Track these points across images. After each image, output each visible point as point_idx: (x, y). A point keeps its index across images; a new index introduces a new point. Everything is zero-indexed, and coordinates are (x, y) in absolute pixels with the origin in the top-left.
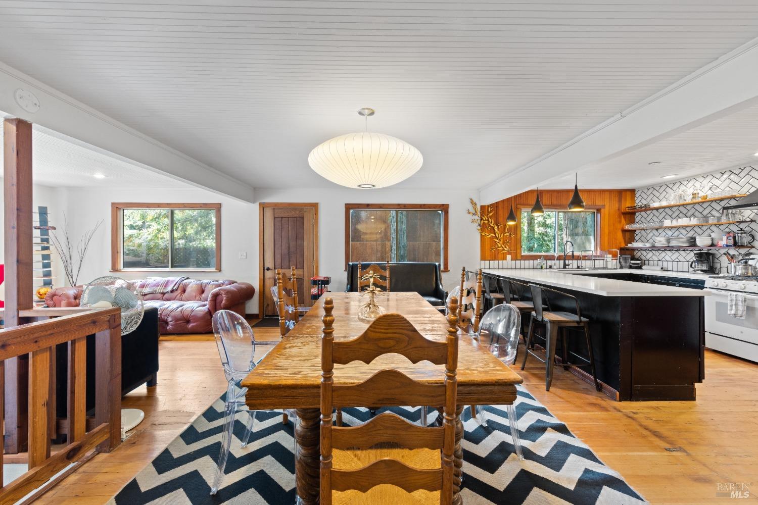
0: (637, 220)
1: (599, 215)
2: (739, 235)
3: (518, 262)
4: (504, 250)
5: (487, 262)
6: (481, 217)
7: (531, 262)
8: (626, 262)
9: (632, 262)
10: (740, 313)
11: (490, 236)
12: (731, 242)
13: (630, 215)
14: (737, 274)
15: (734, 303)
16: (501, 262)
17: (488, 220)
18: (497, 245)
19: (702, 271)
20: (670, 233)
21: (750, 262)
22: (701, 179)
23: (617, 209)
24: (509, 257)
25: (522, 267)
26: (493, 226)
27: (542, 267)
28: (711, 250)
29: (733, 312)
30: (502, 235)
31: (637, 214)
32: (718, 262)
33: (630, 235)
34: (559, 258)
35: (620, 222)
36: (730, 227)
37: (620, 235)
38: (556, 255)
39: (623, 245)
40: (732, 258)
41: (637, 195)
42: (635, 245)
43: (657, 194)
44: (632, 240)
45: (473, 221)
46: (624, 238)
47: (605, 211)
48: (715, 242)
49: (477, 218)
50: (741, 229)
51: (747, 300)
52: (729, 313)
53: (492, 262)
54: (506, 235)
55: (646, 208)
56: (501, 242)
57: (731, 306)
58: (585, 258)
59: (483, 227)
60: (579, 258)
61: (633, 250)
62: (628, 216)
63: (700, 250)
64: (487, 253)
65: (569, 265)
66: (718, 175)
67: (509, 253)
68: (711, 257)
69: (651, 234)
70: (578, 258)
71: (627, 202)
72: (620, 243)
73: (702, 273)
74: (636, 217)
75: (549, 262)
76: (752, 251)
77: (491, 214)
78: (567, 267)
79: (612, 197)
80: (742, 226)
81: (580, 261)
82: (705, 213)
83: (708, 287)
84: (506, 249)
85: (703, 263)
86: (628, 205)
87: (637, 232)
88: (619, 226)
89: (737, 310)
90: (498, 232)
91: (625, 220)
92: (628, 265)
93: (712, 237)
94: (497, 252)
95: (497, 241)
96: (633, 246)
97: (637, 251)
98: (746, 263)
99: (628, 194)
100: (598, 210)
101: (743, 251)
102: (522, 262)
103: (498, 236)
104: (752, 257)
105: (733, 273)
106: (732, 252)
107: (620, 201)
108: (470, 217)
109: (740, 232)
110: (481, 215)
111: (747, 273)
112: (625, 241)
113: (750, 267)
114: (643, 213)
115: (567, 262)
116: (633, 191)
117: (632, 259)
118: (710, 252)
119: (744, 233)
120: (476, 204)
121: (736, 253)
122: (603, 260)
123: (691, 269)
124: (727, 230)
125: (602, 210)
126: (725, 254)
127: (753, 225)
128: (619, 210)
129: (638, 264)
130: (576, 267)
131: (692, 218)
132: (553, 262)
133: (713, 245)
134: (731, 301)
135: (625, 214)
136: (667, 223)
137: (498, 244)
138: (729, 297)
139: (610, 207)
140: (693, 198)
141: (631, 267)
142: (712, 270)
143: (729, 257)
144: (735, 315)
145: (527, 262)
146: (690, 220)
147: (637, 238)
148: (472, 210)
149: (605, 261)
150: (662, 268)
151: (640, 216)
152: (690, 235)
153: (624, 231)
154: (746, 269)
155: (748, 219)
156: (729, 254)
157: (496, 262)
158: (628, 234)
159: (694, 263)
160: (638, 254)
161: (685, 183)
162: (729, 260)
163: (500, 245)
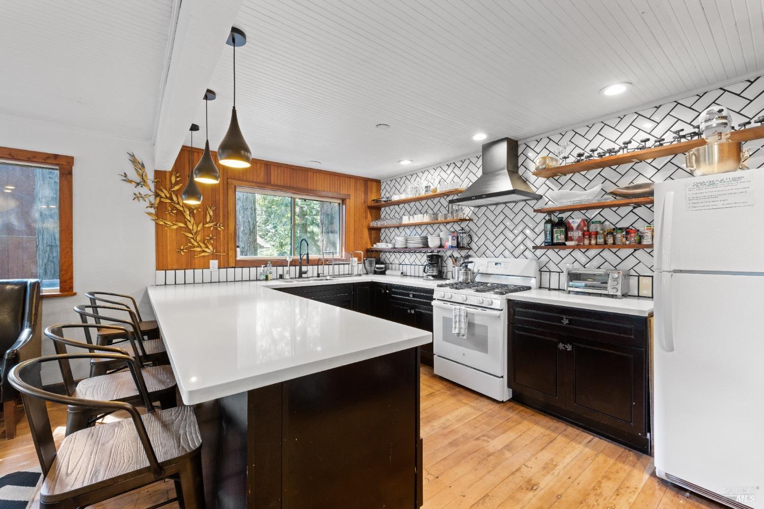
0: (382, 216)
1: (344, 206)
2: (461, 235)
3: (231, 271)
4: (204, 251)
5: (171, 273)
6: (156, 192)
7: (253, 270)
8: (371, 266)
9: (377, 266)
10: (463, 332)
11: (175, 227)
12: (455, 244)
13: (376, 209)
14: (460, 280)
15: (457, 319)
16: (198, 272)
17: (171, 199)
18: (191, 243)
19: (433, 276)
20: (408, 231)
21: (470, 266)
22: (432, 171)
23: (363, 201)
24: (214, 263)
25: (238, 278)
26: (181, 209)
27: (267, 277)
28: (440, 251)
29: (457, 331)
30: (201, 225)
31: (383, 209)
32: (446, 265)
33: (376, 233)
34: (293, 263)
35: (366, 218)
36: (454, 226)
37: (366, 233)
38: (289, 259)
39: (369, 247)
40: (456, 261)
41: (382, 188)
42: (380, 246)
43: (398, 187)
44: (378, 240)
45: (137, 197)
46: (370, 238)
47: (351, 202)
48: (443, 244)
49: (147, 191)
50: (463, 229)
51: (468, 315)
52: (453, 332)
53: (180, 273)
54: (207, 225)
55: (389, 203)
56: (198, 239)
57: (456, 322)
58: (327, 262)
59: (160, 211)
60: (320, 263)
61: (379, 251)
62: (374, 211)
63: (431, 252)
64: (171, 257)
65: (305, 273)
66: (445, 168)
67: (214, 256)
68: (440, 260)
69: (393, 234)
70: (318, 263)
71: (373, 194)
72: (366, 243)
73: (432, 278)
74: (381, 213)
75: (280, 269)
76: (471, 253)
77: (176, 188)
78: (303, 275)
79: (358, 185)
80: (464, 225)
81: (322, 266)
82: (435, 210)
83: (437, 298)
84: (207, 250)
85: (434, 267)
86: (374, 198)
87: (382, 231)
88: (365, 223)
89: (460, 328)
90: (192, 221)
91: (371, 216)
92: (373, 269)
93: (441, 236)
94: (191, 253)
95: (190, 235)
96: (378, 247)
97: (382, 253)
98: (466, 266)
99: (374, 184)
100: (343, 201)
101: (464, 253)
102: (238, 270)
103: (191, 227)
104: (470, 260)
105: (456, 278)
106: (456, 254)
107: (366, 193)
108: (131, 189)
109: (461, 231)
110: (156, 187)
111: (467, 279)
112: (371, 241)
113: (469, 272)
114: (387, 208)
115: (304, 269)
116: (378, 182)
117: (377, 263)
118: (440, 254)
119: (465, 233)
120: (143, 166)
121: (459, 256)
122: (349, 264)
123: (425, 274)
124: (452, 230)
125: (347, 200)
126: (450, 257)
127: (471, 224)
128: (365, 202)
129: (382, 268)
130: (316, 275)
131: (425, 214)
132: (286, 269)
133: (441, 246)
134: (455, 316)
135: (371, 208)
136: (406, 220)
137: (192, 240)
138: (454, 312)
139: (356, 199)
140: (426, 191)
141: (375, 273)
142: (440, 276)
143: (454, 260)
144: (458, 334)
145: (246, 270)
146: (424, 216)
147: (382, 238)
148: (133, 175)
149: (350, 265)
150: (402, 273)
151: (385, 213)
152: (424, 235)
153: (371, 229)
154: (467, 274)
155: (467, 218)
156: (453, 257)
157: (189, 272)
158: (373, 232)
159: (427, 267)
160: (383, 256)
161: (420, 174)
162: (453, 263)
163: (196, 244)
